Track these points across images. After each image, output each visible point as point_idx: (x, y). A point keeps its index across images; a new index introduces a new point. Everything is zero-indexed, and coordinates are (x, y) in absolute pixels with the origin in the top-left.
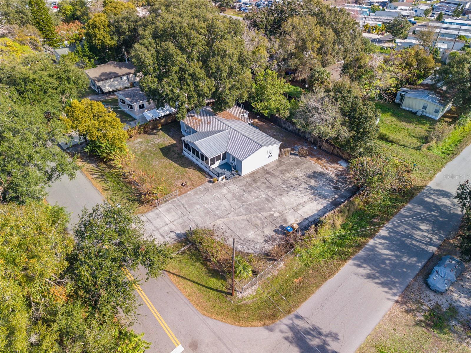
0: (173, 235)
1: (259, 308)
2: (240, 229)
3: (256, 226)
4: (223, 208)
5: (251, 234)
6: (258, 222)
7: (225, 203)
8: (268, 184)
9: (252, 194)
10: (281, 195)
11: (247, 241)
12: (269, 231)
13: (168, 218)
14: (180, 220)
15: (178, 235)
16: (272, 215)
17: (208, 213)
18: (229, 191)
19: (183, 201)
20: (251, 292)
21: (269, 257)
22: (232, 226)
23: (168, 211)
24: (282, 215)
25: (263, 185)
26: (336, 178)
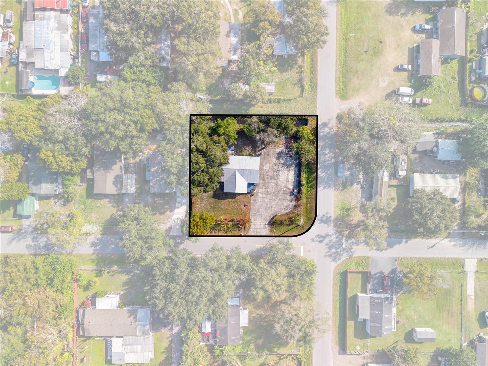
0: (267, 226)
1: (307, 222)
2: (281, 205)
3: (283, 199)
4: (268, 203)
5: (285, 204)
6: (283, 197)
7: (266, 200)
8: (270, 177)
9: (270, 187)
10: (278, 178)
11: (287, 207)
12: (289, 198)
13: (258, 222)
14: (262, 220)
15: (268, 224)
16: (284, 190)
17: (266, 209)
18: (262, 194)
19: (255, 212)
20: (302, 220)
21: (296, 206)
22: (277, 206)
23: (255, 220)
24: (286, 187)
25: (269, 179)
26: (287, 150)
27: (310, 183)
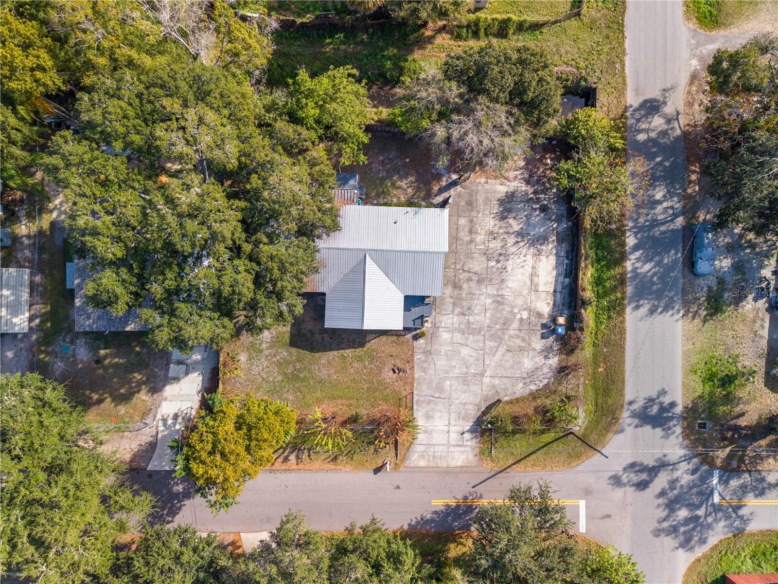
0: (467, 436)
1: (597, 422)
2: (512, 367)
3: (521, 349)
4: (471, 360)
5: (528, 364)
6: (518, 342)
7: (465, 351)
8: (475, 278)
9: (476, 311)
10: (503, 281)
11: (532, 375)
12: (539, 344)
13: (439, 423)
14: (453, 416)
15: (472, 431)
16: (521, 320)
17: (465, 380)
18: (451, 331)
19: (427, 392)
20: (582, 414)
21: (562, 371)
22: (502, 372)
23: (428, 417)
24: (530, 310)
25: (473, 284)
26: (530, 190)
27: (606, 294)
